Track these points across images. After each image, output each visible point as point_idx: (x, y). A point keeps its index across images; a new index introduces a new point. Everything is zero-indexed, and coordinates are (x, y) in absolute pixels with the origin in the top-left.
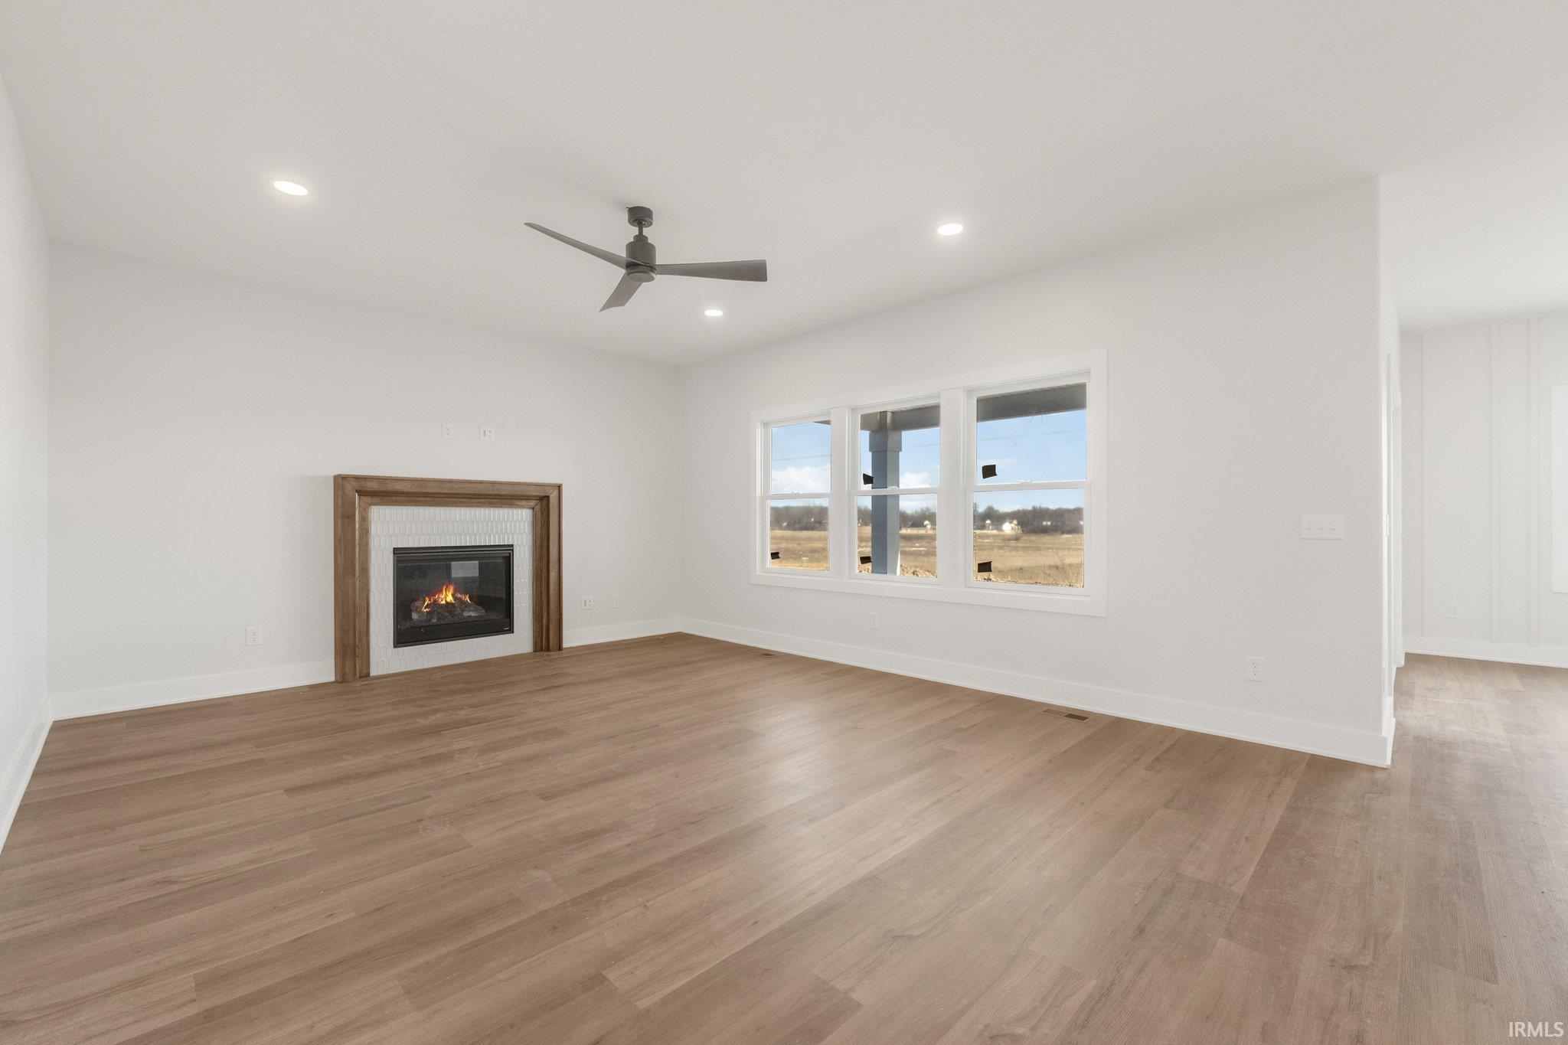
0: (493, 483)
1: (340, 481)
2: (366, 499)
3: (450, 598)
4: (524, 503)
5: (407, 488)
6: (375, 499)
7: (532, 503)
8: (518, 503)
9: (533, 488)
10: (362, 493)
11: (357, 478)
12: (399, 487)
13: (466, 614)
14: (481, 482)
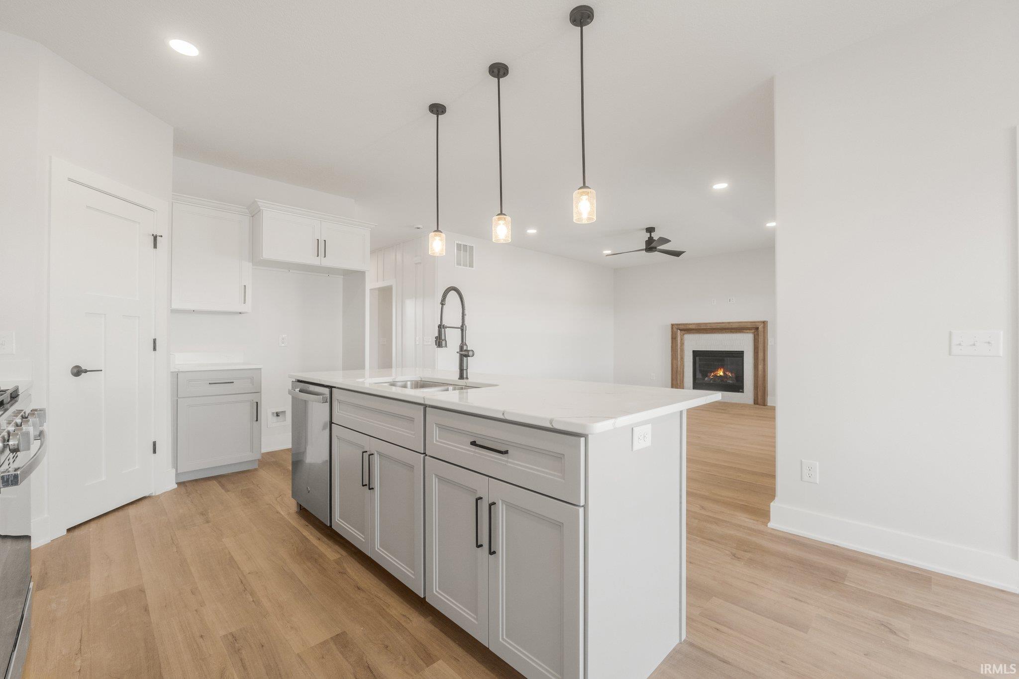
0: (729, 323)
1: (672, 325)
2: (683, 332)
3: (722, 374)
4: (748, 331)
5: (693, 327)
6: (686, 332)
7: (753, 331)
8: (745, 331)
9: (749, 324)
10: (681, 330)
11: (677, 325)
12: (690, 327)
13: (728, 381)
14: (723, 323)
